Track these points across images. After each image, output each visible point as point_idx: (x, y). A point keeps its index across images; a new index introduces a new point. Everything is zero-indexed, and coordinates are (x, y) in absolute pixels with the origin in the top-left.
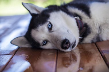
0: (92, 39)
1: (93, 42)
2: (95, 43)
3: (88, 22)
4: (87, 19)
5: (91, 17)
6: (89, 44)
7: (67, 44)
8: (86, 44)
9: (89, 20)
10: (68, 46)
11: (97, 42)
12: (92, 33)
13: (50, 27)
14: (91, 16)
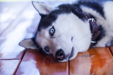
0: (106, 43)
1: (106, 47)
2: (109, 48)
3: (103, 23)
4: (102, 20)
5: (106, 19)
6: (102, 48)
7: (61, 56)
8: (100, 48)
9: (105, 21)
10: (62, 57)
11: (111, 46)
12: (106, 36)
13: (52, 32)
14: (106, 17)
